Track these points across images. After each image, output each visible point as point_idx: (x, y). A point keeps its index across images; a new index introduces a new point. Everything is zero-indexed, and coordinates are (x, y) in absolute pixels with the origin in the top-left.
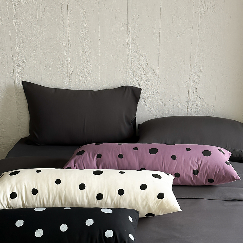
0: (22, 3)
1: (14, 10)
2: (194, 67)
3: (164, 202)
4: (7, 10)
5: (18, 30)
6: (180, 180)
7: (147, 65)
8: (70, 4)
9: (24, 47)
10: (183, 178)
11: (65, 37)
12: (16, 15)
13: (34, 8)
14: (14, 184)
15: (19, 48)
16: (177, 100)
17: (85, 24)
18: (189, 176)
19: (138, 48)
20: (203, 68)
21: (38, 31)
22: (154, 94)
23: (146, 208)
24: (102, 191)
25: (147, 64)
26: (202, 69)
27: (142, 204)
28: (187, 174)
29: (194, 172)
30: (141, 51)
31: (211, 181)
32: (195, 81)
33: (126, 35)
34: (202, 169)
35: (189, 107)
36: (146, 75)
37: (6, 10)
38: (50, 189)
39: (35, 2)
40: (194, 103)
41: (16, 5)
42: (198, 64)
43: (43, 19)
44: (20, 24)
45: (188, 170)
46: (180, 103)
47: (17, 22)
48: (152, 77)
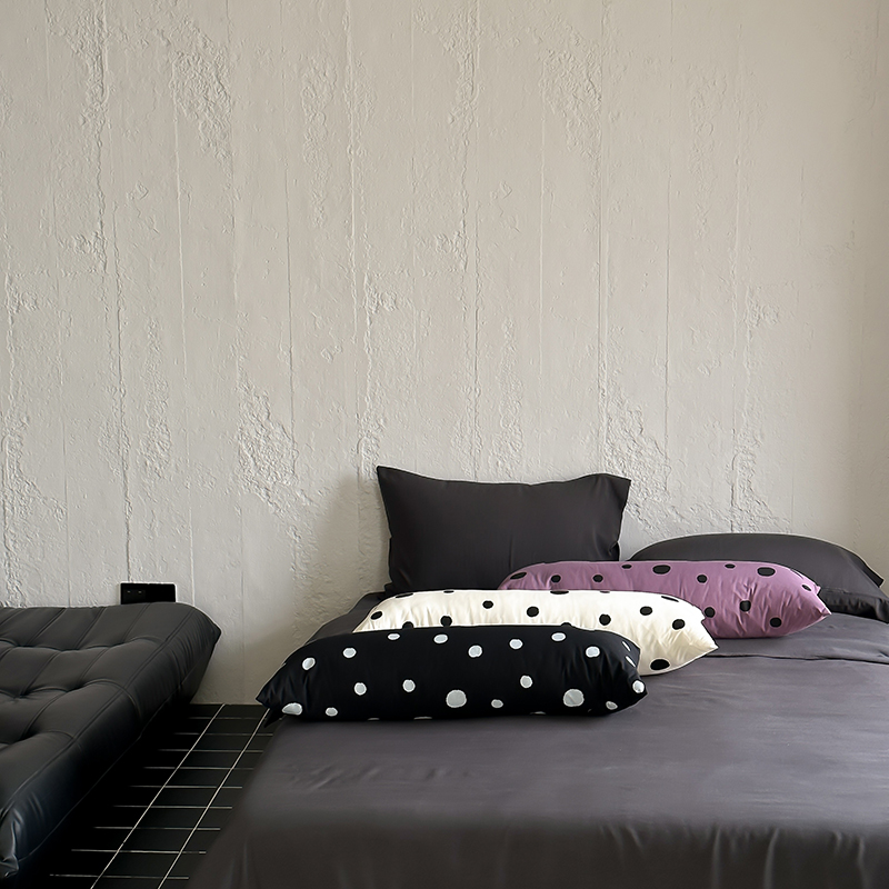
0: (384, 309)
1: (368, 323)
2: (743, 435)
3: (685, 633)
4: (354, 322)
5: (373, 361)
6: (716, 624)
7: (641, 432)
8: (482, 310)
9: (382, 398)
10: (721, 617)
11: (469, 374)
12: (372, 333)
13: (408, 318)
14: (408, 610)
15: (373, 399)
16: (709, 507)
17: (510, 348)
18: (734, 615)
19: (622, 395)
20: (762, 437)
21: (413, 364)
22: (659, 493)
23: (652, 647)
24: (570, 619)
25: (642, 429)
26: (759, 439)
27: (644, 641)
28: (728, 610)
29: (742, 603)
30: (628, 402)
31: (776, 622)
32: (746, 466)
33: (597, 370)
34: (757, 599)
35: (735, 524)
36: (638, 453)
37: (351, 322)
38: (474, 616)
39: (410, 307)
40: (746, 513)
41: (373, 312)
42: (750, 428)
43: (426, 340)
44: (378, 349)
45: (730, 602)
47: (372, 347)
48: (652, 457)
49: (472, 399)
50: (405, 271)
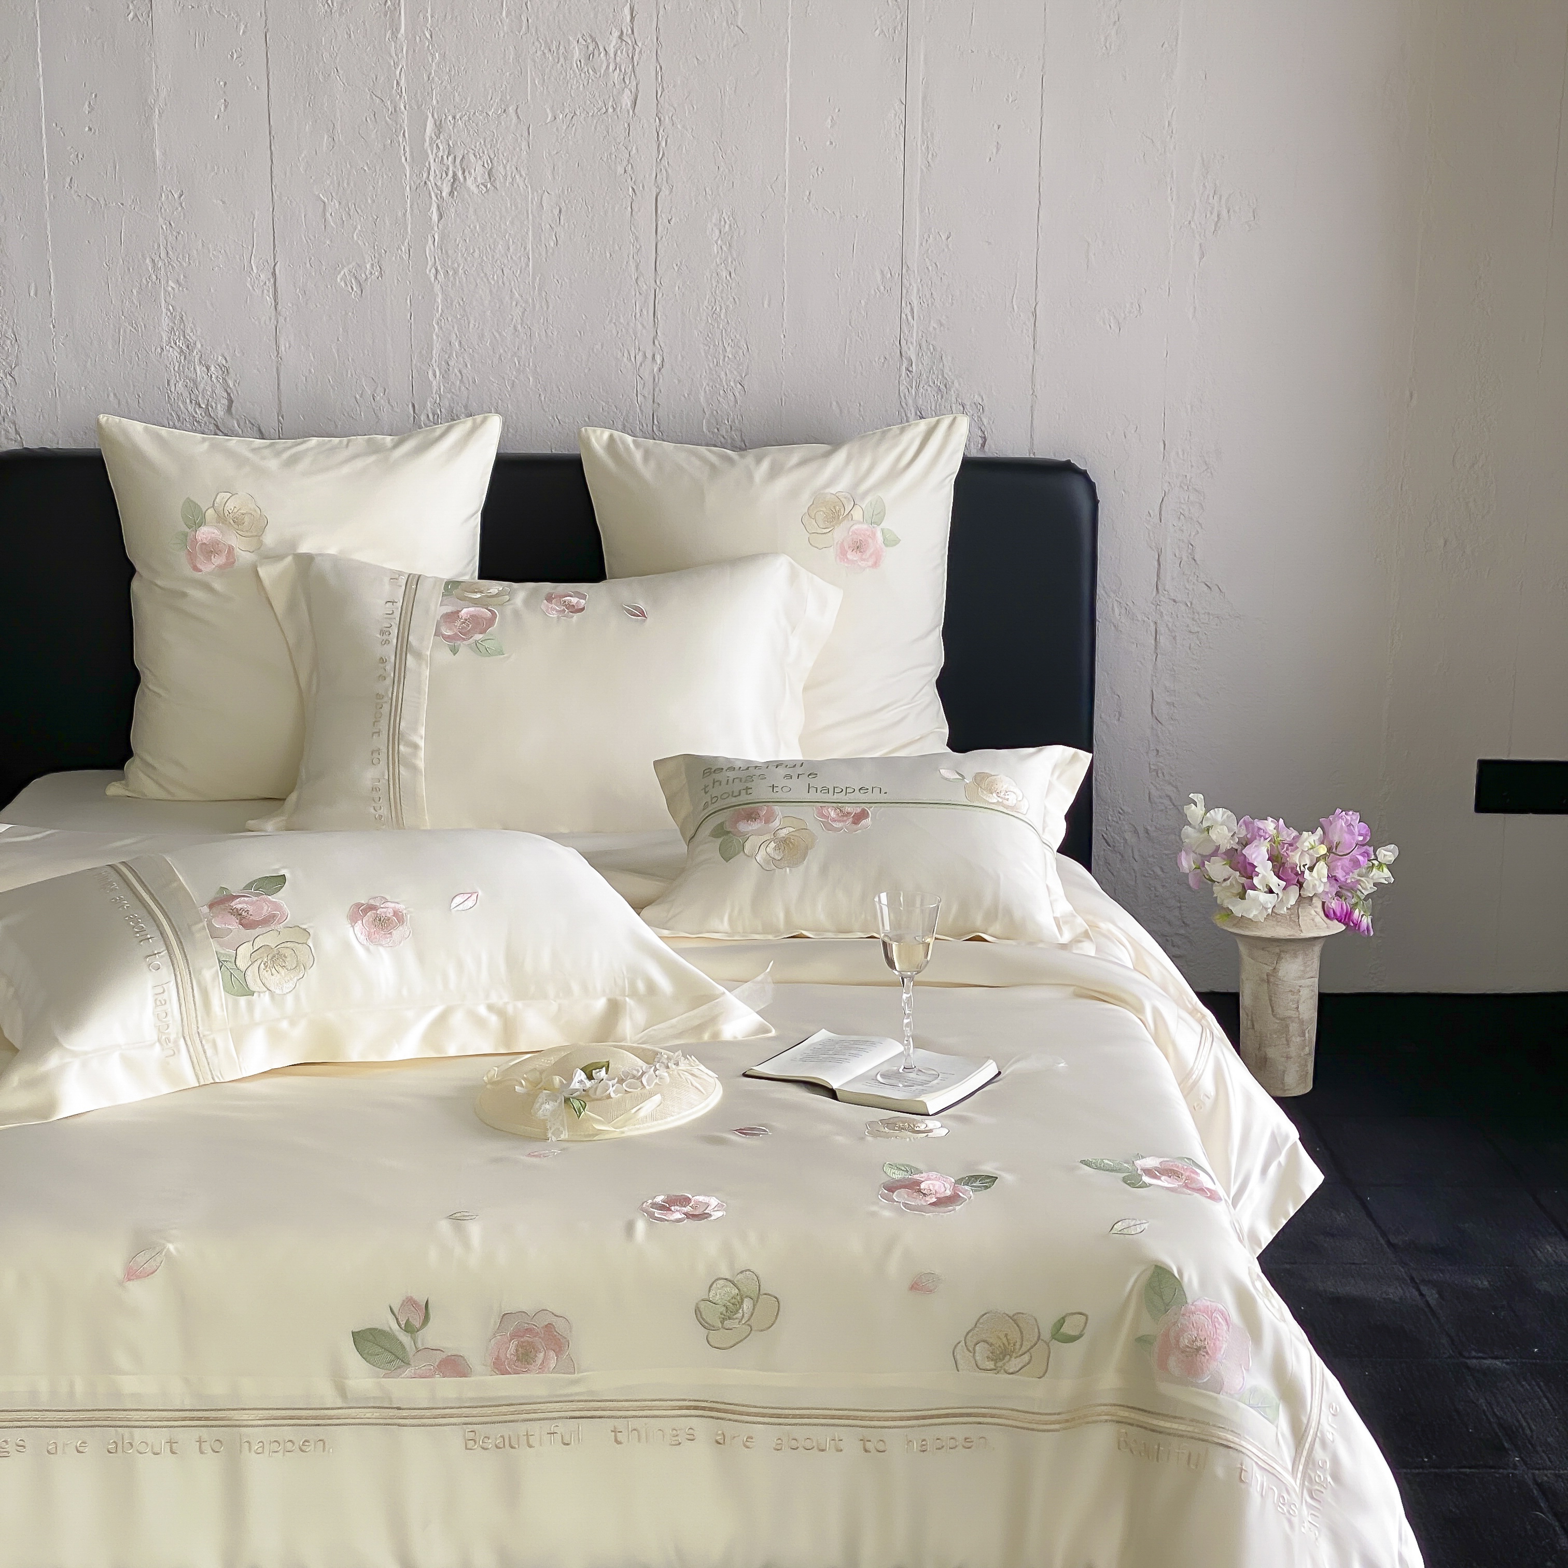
0: (468, 190)
1: (435, 217)
2: (1180, 453)
4: (405, 214)
5: (446, 296)
7: (983, 445)
8: (667, 193)
9: (464, 371)
11: (640, 326)
12: (442, 238)
13: (517, 208)
15: (445, 375)
16: (1112, 595)
17: (724, 274)
19: (946, 370)
20: (1218, 458)
21: (526, 302)
25: (985, 439)
30: (956, 384)
32: (1186, 513)
33: (898, 319)
35: (1162, 629)
37: (400, 214)
39: (521, 185)
40: (1183, 607)
41: (444, 194)
42: (1195, 439)
43: (553, 254)
44: (456, 272)
46: (1123, 611)
47: (443, 266)
49: (646, 375)
50: (511, 110)
